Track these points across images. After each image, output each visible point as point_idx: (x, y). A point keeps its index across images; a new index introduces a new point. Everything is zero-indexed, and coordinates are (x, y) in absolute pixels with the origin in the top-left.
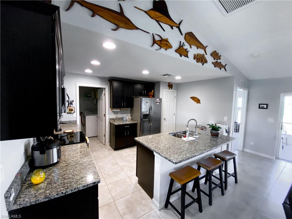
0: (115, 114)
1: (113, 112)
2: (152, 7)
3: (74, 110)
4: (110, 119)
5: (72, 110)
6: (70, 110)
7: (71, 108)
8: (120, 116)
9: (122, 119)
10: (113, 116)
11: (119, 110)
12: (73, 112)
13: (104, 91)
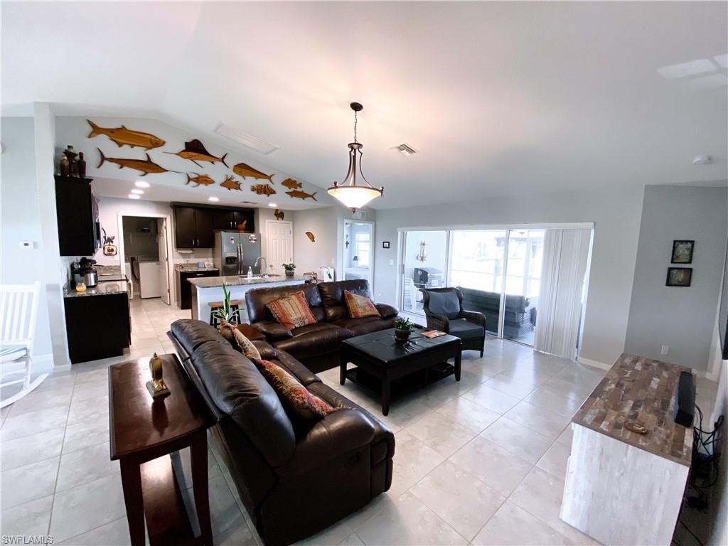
0: (184, 258)
1: (181, 254)
2: (184, 148)
3: (115, 250)
4: (176, 266)
5: (112, 250)
6: (109, 250)
7: (111, 248)
8: (193, 260)
9: (197, 265)
10: (182, 261)
11: (191, 252)
12: (114, 253)
13: (164, 222)
